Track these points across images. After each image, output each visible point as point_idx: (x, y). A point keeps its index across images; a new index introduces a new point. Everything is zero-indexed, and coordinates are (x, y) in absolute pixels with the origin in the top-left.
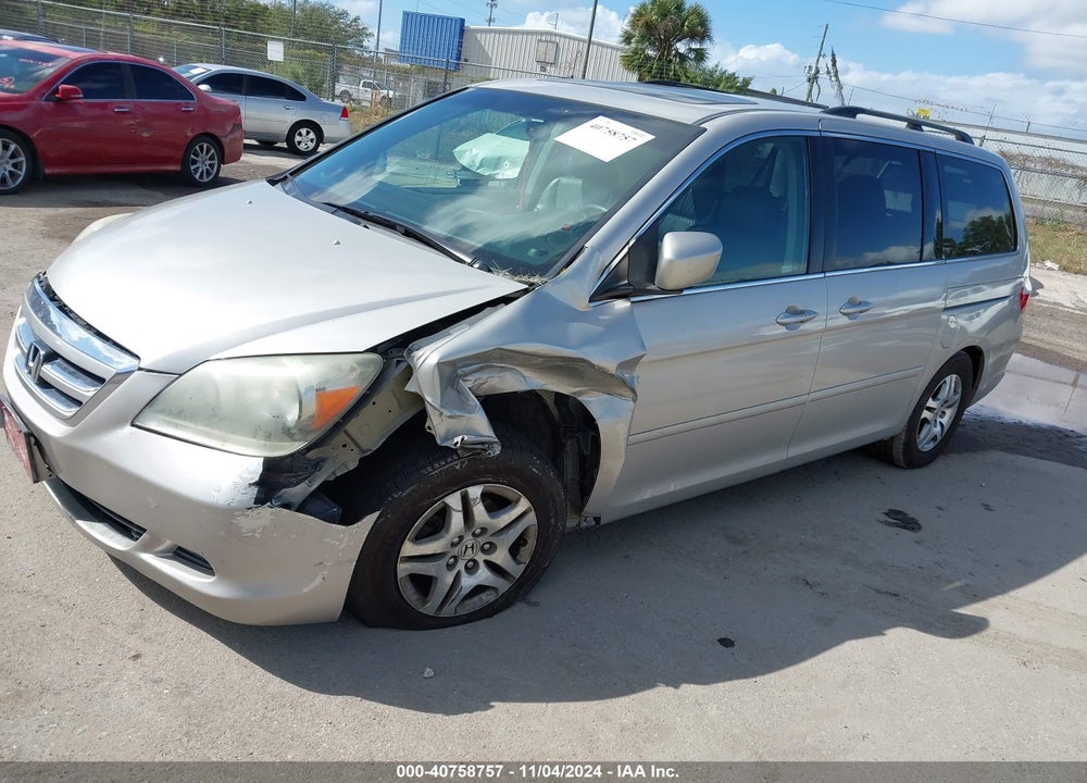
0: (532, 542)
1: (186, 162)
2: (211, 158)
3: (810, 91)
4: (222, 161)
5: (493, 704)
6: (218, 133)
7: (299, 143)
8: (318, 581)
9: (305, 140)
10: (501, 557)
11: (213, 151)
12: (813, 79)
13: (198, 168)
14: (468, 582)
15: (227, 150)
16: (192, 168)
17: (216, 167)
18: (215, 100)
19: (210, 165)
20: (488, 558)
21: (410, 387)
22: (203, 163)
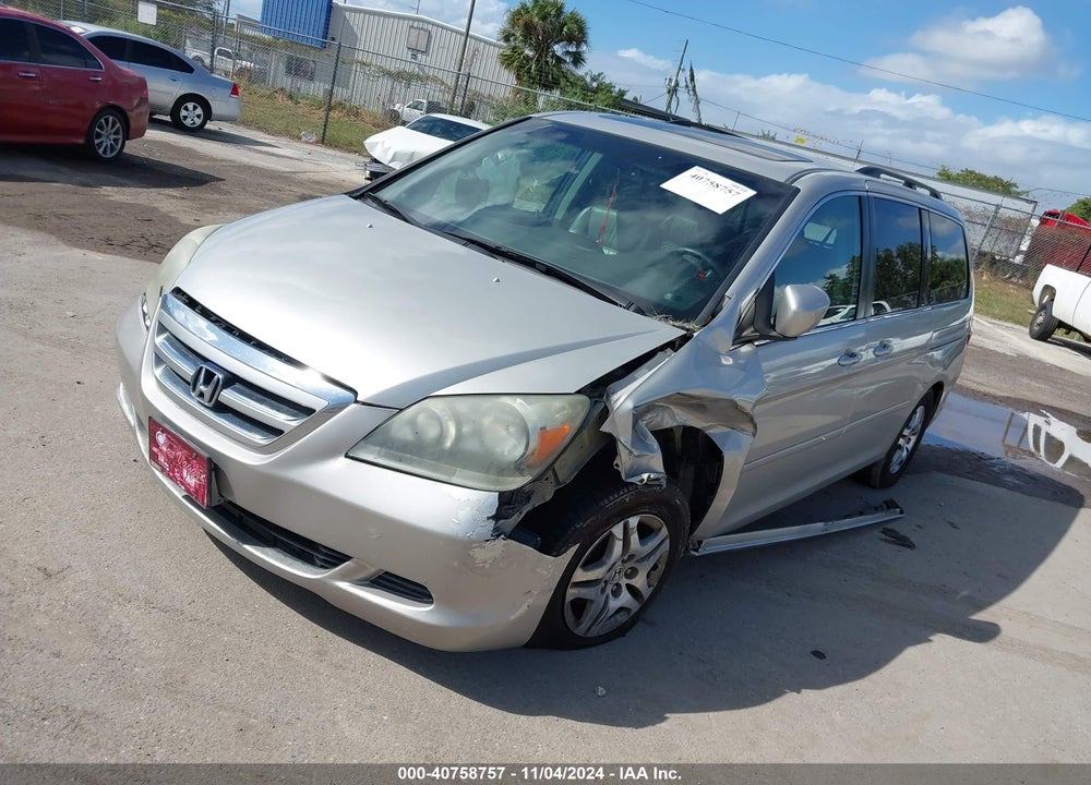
0: (662, 567)
1: (90, 135)
2: (116, 133)
3: (670, 103)
4: (127, 137)
5: (667, 715)
6: (124, 106)
7: (185, 117)
8: (524, 608)
9: (191, 115)
10: (639, 582)
11: (118, 125)
12: (673, 91)
13: (101, 143)
14: (614, 604)
15: (133, 124)
16: (97, 141)
17: (120, 141)
18: (120, 70)
19: (114, 140)
20: (629, 582)
21: (606, 428)
22: (107, 137)
